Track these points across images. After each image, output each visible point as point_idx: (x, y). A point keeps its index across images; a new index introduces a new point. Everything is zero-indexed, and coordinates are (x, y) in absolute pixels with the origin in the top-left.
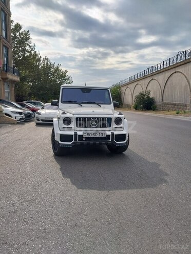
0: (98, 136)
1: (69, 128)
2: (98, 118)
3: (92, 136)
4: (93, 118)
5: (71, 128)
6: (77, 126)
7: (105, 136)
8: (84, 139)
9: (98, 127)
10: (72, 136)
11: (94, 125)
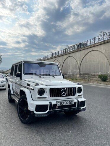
0: (68, 104)
1: (44, 98)
2: (66, 88)
3: (64, 105)
4: (63, 88)
5: (46, 98)
6: (51, 96)
7: (73, 104)
8: (57, 107)
9: (66, 96)
10: (48, 105)
11: (64, 94)
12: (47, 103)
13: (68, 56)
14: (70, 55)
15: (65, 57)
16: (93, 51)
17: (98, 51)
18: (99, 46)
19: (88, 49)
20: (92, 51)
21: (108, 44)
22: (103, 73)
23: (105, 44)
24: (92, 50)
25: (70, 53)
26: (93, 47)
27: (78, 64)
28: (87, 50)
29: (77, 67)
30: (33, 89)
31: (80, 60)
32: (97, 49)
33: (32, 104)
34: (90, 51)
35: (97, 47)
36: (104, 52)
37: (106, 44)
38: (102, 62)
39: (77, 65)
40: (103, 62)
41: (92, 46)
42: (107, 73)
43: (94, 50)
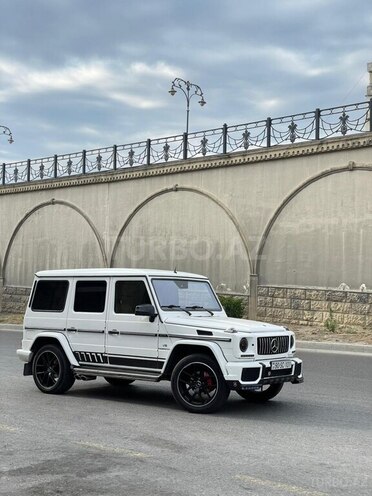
0: (284, 367)
1: (249, 356)
2: (277, 338)
3: (279, 368)
5: (252, 356)
6: (259, 353)
7: (290, 367)
8: (269, 373)
9: (277, 353)
10: (259, 368)
11: (275, 349)
12: (256, 365)
13: (44, 197)
14: (58, 195)
15: (27, 202)
16: (177, 190)
17: (201, 193)
18: (204, 174)
19: (156, 181)
20: (171, 190)
21: (241, 169)
22: (222, 287)
23: (230, 171)
24: (171, 186)
25: (56, 184)
26: (177, 173)
27: (102, 244)
28: (148, 181)
29: (94, 257)
30: (230, 340)
31: (113, 228)
32: (195, 187)
33: (232, 368)
34: (164, 188)
35: (196, 175)
36: (224, 201)
37: (235, 169)
38: (218, 244)
39: (94, 249)
40: (222, 242)
41: (174, 169)
42: (236, 289)
43: (183, 189)
